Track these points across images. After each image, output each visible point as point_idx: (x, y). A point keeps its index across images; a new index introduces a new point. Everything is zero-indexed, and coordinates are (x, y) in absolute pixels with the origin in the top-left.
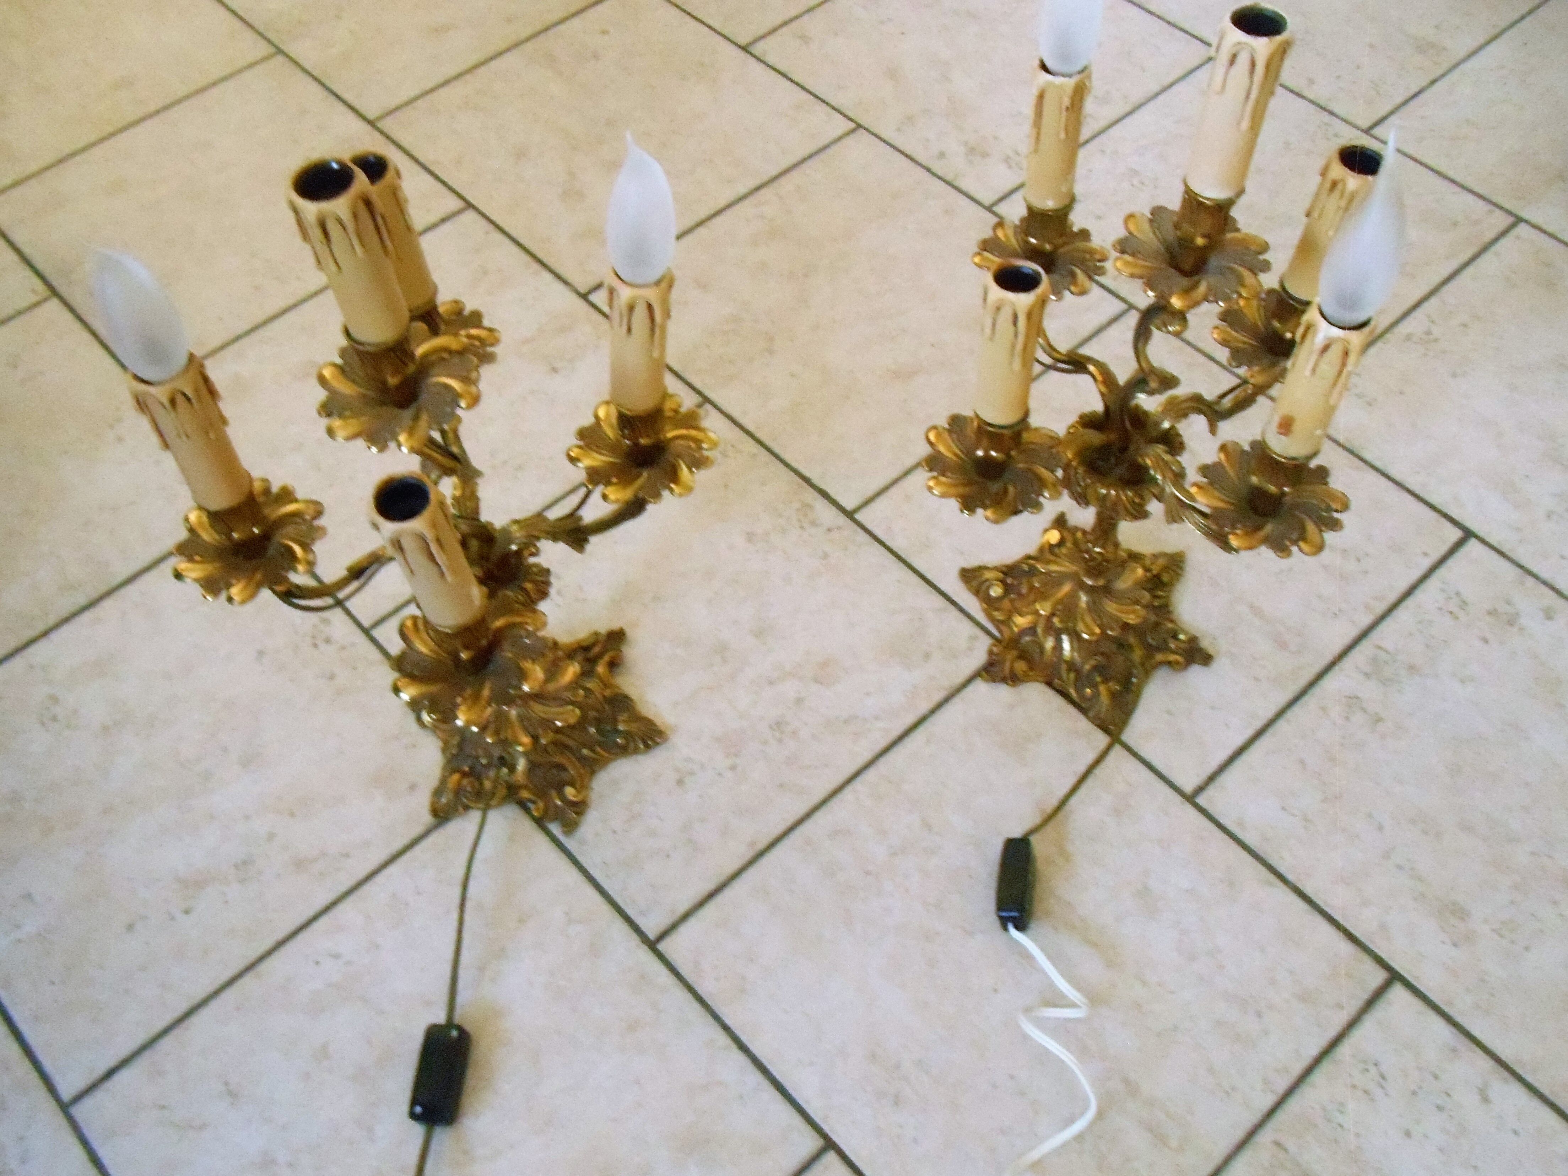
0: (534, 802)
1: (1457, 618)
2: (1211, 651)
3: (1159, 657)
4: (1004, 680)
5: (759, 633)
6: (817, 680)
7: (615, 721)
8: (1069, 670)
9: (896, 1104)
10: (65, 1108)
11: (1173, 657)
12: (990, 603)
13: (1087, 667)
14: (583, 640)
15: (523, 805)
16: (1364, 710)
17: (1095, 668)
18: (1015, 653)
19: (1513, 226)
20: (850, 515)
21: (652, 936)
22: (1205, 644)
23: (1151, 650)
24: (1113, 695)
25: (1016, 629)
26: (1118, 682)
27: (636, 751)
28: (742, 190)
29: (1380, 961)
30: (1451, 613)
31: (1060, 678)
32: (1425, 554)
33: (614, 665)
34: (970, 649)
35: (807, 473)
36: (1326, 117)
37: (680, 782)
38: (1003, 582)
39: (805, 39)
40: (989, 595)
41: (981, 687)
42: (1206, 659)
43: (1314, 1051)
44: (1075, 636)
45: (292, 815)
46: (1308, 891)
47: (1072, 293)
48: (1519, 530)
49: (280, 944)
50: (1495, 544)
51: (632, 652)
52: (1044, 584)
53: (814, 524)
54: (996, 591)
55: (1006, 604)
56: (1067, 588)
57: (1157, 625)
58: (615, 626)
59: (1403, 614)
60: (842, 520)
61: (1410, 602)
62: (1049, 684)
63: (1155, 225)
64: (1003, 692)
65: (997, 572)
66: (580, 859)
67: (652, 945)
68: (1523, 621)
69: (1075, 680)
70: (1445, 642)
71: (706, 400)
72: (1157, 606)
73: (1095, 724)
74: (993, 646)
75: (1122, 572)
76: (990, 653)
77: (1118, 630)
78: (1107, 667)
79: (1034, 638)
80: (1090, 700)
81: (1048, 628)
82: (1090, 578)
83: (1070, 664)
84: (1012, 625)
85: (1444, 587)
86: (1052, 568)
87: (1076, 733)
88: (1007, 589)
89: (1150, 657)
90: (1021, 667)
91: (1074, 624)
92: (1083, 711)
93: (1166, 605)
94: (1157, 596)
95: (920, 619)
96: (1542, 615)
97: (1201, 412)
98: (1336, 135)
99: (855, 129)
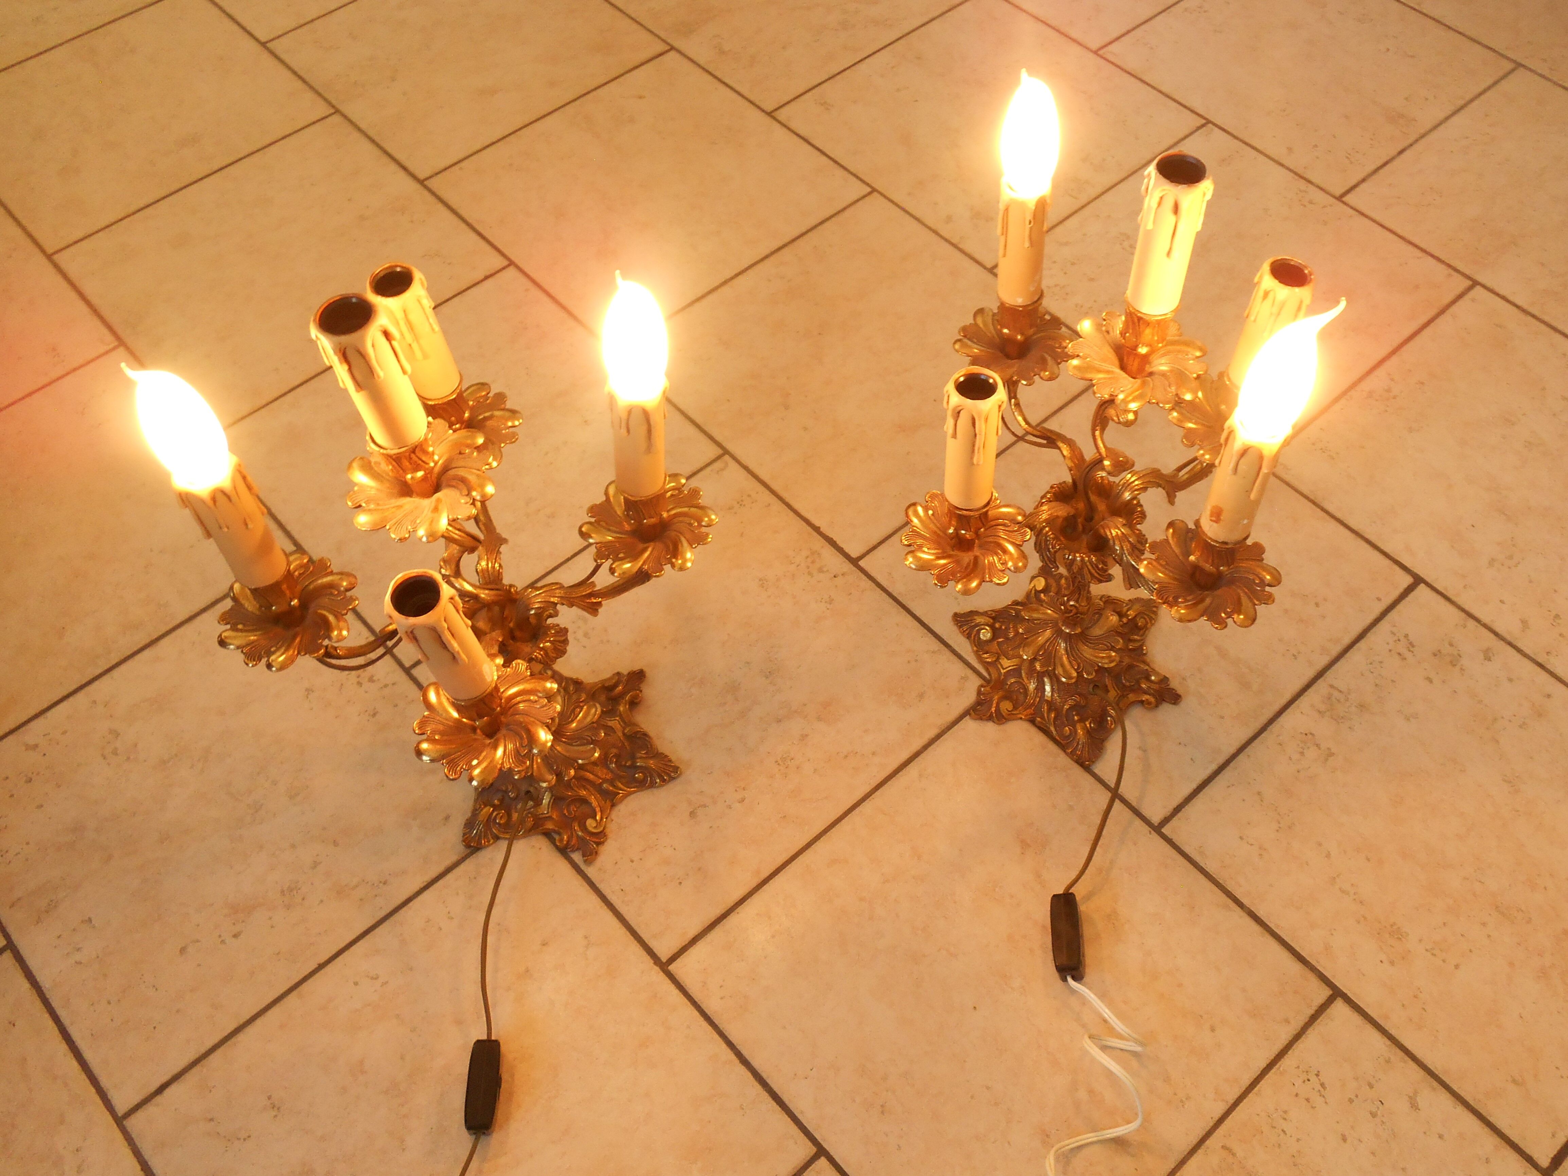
0: (558, 833)
1: (1404, 659)
2: (1180, 691)
3: (1132, 697)
4: (990, 718)
5: (768, 674)
6: (819, 719)
7: (633, 758)
8: (1050, 710)
9: (883, 1113)
10: (119, 1121)
11: (1145, 697)
12: (980, 646)
13: (1066, 707)
14: (607, 679)
15: (548, 836)
16: (1318, 746)
17: (1072, 708)
18: (1001, 693)
19: (1469, 289)
20: (854, 561)
21: (664, 958)
22: (1174, 684)
23: (1124, 690)
24: (1089, 732)
25: (1002, 671)
26: (1094, 721)
27: (653, 785)
28: (763, 251)
29: (1323, 979)
30: (1399, 654)
31: (1042, 718)
32: (1379, 599)
33: (634, 704)
34: (961, 689)
35: (817, 523)
36: (1303, 185)
37: (692, 814)
38: (992, 626)
39: (826, 105)
40: (979, 638)
41: (969, 724)
42: (1175, 698)
43: (1262, 1065)
44: (1054, 679)
45: (335, 844)
46: (1261, 913)
47: (1041, 378)
48: (1463, 576)
49: (322, 966)
50: (1439, 588)
51: (650, 691)
52: (1027, 631)
53: (821, 570)
54: (985, 634)
55: (994, 647)
56: (1048, 633)
57: (1130, 667)
58: (636, 668)
59: (1356, 656)
60: (847, 567)
61: (1362, 644)
62: (1032, 721)
63: (1105, 329)
64: (990, 729)
65: (986, 617)
67: (664, 966)
68: (1464, 662)
69: (1055, 718)
70: (1393, 681)
71: (726, 452)
72: (1130, 650)
73: (1072, 759)
74: (982, 686)
75: (1098, 620)
76: (979, 693)
77: (1094, 673)
78: (1084, 707)
79: (1018, 679)
80: (1068, 737)
81: (1031, 671)
82: (1067, 627)
83: (1051, 704)
84: (999, 666)
85: (1395, 630)
86: (1035, 615)
87: (1056, 768)
88: (995, 633)
89: (1123, 696)
90: (1006, 706)
91: (1054, 669)
92: (1063, 747)
93: (1141, 647)
94: (1130, 640)
95: (916, 661)
96: (1481, 656)
97: (1159, 485)
98: (1311, 202)
99: (870, 193)
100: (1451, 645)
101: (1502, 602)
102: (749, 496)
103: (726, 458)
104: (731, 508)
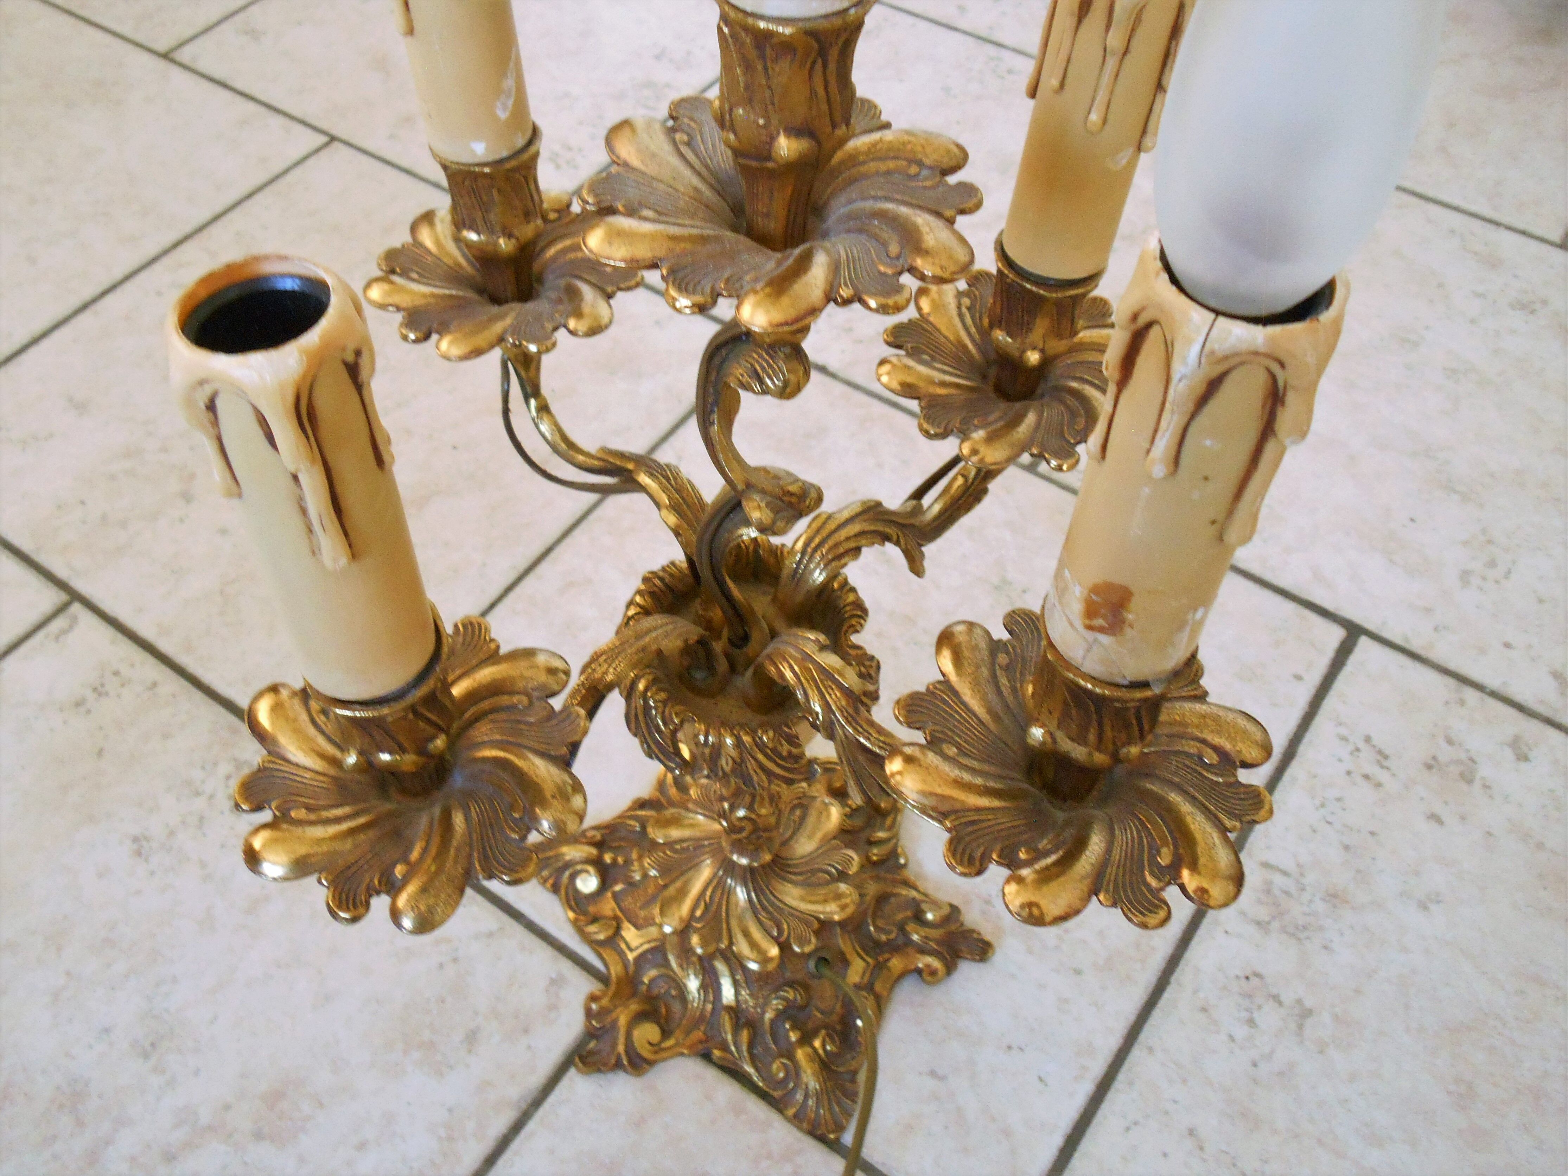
1: (1379, 785)
2: (985, 931)
3: (896, 963)
4: (618, 1066)
6: (258, 1136)
8: (736, 1028)
11: (922, 961)
12: (580, 909)
13: (769, 1015)
16: (1276, 998)
17: (781, 1015)
18: (632, 1008)
22: (973, 919)
23: (878, 953)
24: (825, 1066)
25: (631, 956)
26: (830, 1036)
30: (1366, 777)
31: (724, 1047)
32: (1298, 678)
34: (553, 1007)
36: (992, 50)
38: (597, 863)
40: (576, 891)
41: (577, 1087)
42: (978, 948)
44: (736, 965)
48: (1427, 610)
50: (1398, 641)
52: (665, 869)
54: (588, 883)
55: (608, 907)
56: (706, 871)
57: (882, 899)
61: (1296, 769)
62: (706, 1057)
64: (619, 1089)
65: (586, 846)
68: (1484, 771)
69: (751, 1045)
70: (1372, 833)
71: (75, 596)
72: (875, 864)
73: (799, 1128)
74: (593, 998)
75: (803, 818)
76: (589, 1013)
77: (813, 940)
78: (802, 1008)
79: (663, 970)
80: (784, 1082)
81: (685, 951)
82: (741, 854)
83: (735, 1011)
84: (623, 946)
85: (1343, 731)
86: (675, 833)
87: (769, 1156)
88: (606, 875)
89: (880, 967)
90: (648, 1032)
91: (731, 943)
92: (777, 1104)
93: (894, 854)
94: (871, 843)
95: (455, 960)
96: (1509, 753)
97: (885, 538)
98: (1010, 72)
99: (327, 145)
100: (1450, 742)
101: (1507, 645)
102: (116, 673)
103: (77, 608)
104: (79, 704)
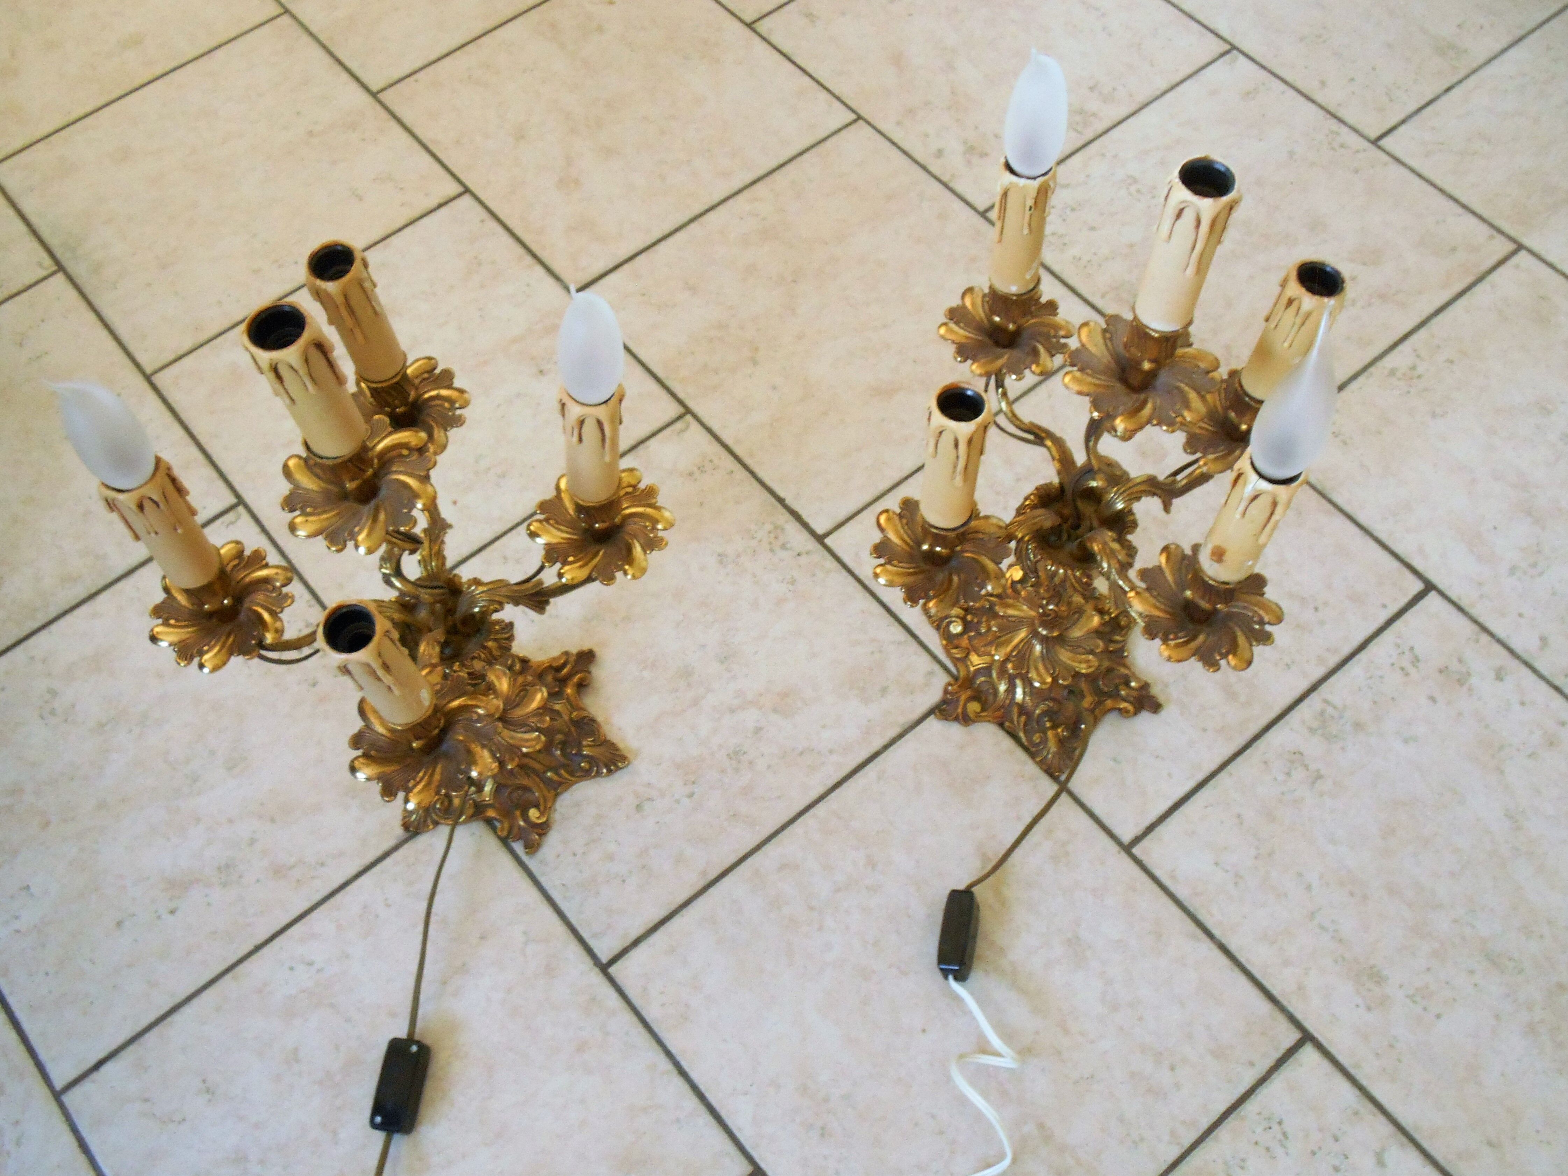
0: (500, 822)
1: (1407, 674)
2: (1161, 699)
3: (1109, 703)
4: (956, 719)
5: (724, 659)
6: (775, 711)
7: (580, 746)
8: (1020, 714)
9: (823, 1135)
10: (57, 1095)
11: (1123, 705)
12: (950, 640)
13: (1037, 712)
14: (554, 659)
15: (489, 822)
16: (1306, 767)
17: (1044, 713)
18: (969, 693)
19: (1514, 253)
20: (820, 539)
21: (604, 959)
22: (1155, 691)
23: (1101, 695)
24: (1061, 742)
25: (972, 669)
26: (1067, 729)
27: (599, 774)
28: (737, 184)
29: (1294, 1020)
30: (1402, 669)
31: (1012, 721)
32: (1384, 607)
33: (582, 686)
34: (926, 685)
35: (782, 494)
36: (1333, 125)
37: (639, 807)
38: (963, 619)
40: (949, 631)
41: (933, 724)
42: (1156, 707)
43: (1222, 1108)
44: (1028, 682)
45: (273, 820)
46: (1233, 947)
47: (1034, 372)
48: (1480, 584)
49: (258, 948)
50: (1454, 598)
51: (601, 673)
52: (1001, 629)
53: (784, 547)
54: (956, 628)
55: (964, 642)
56: (1022, 634)
57: (1110, 670)
58: (586, 647)
59: (1355, 669)
60: (811, 544)
61: (1363, 656)
62: (1001, 725)
63: (1108, 335)
64: (955, 730)
65: (959, 610)
66: (542, 880)
67: (604, 968)
68: (1474, 681)
69: (1025, 724)
70: (1393, 699)
71: (687, 410)
72: (1111, 652)
73: (1041, 768)
74: (949, 684)
75: (1078, 620)
76: (946, 691)
77: (1070, 679)
78: (1056, 713)
79: (988, 679)
80: (1038, 744)
81: (1002, 672)
82: (1044, 628)
83: (1022, 708)
84: (969, 663)
85: (1399, 641)
86: (1010, 612)
87: (1024, 777)
88: (967, 626)
89: (1100, 703)
90: (974, 707)
91: (1028, 672)
92: (1032, 755)
93: (1122, 650)
94: (1112, 641)
95: (880, 652)
96: (1492, 675)
97: (1155, 494)
98: (1342, 146)
99: (855, 121)
100: (1460, 661)
101: (1520, 615)
102: (711, 460)
103: (689, 417)
104: (691, 474)
